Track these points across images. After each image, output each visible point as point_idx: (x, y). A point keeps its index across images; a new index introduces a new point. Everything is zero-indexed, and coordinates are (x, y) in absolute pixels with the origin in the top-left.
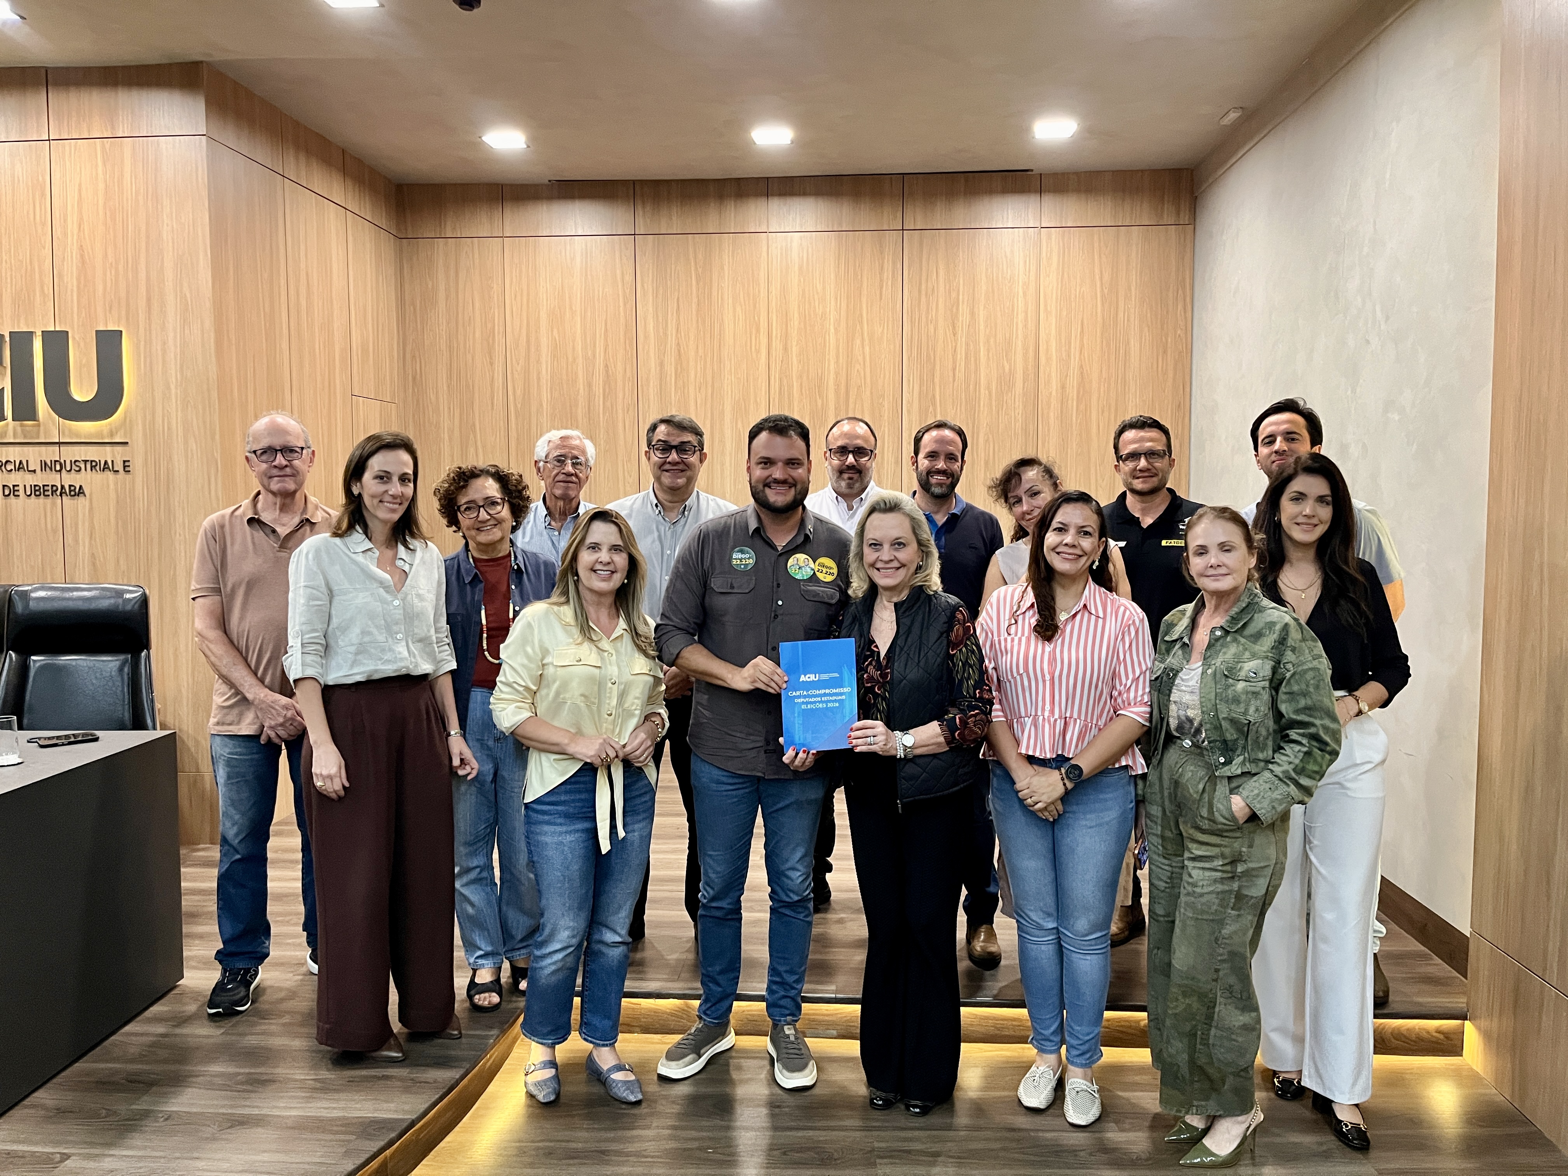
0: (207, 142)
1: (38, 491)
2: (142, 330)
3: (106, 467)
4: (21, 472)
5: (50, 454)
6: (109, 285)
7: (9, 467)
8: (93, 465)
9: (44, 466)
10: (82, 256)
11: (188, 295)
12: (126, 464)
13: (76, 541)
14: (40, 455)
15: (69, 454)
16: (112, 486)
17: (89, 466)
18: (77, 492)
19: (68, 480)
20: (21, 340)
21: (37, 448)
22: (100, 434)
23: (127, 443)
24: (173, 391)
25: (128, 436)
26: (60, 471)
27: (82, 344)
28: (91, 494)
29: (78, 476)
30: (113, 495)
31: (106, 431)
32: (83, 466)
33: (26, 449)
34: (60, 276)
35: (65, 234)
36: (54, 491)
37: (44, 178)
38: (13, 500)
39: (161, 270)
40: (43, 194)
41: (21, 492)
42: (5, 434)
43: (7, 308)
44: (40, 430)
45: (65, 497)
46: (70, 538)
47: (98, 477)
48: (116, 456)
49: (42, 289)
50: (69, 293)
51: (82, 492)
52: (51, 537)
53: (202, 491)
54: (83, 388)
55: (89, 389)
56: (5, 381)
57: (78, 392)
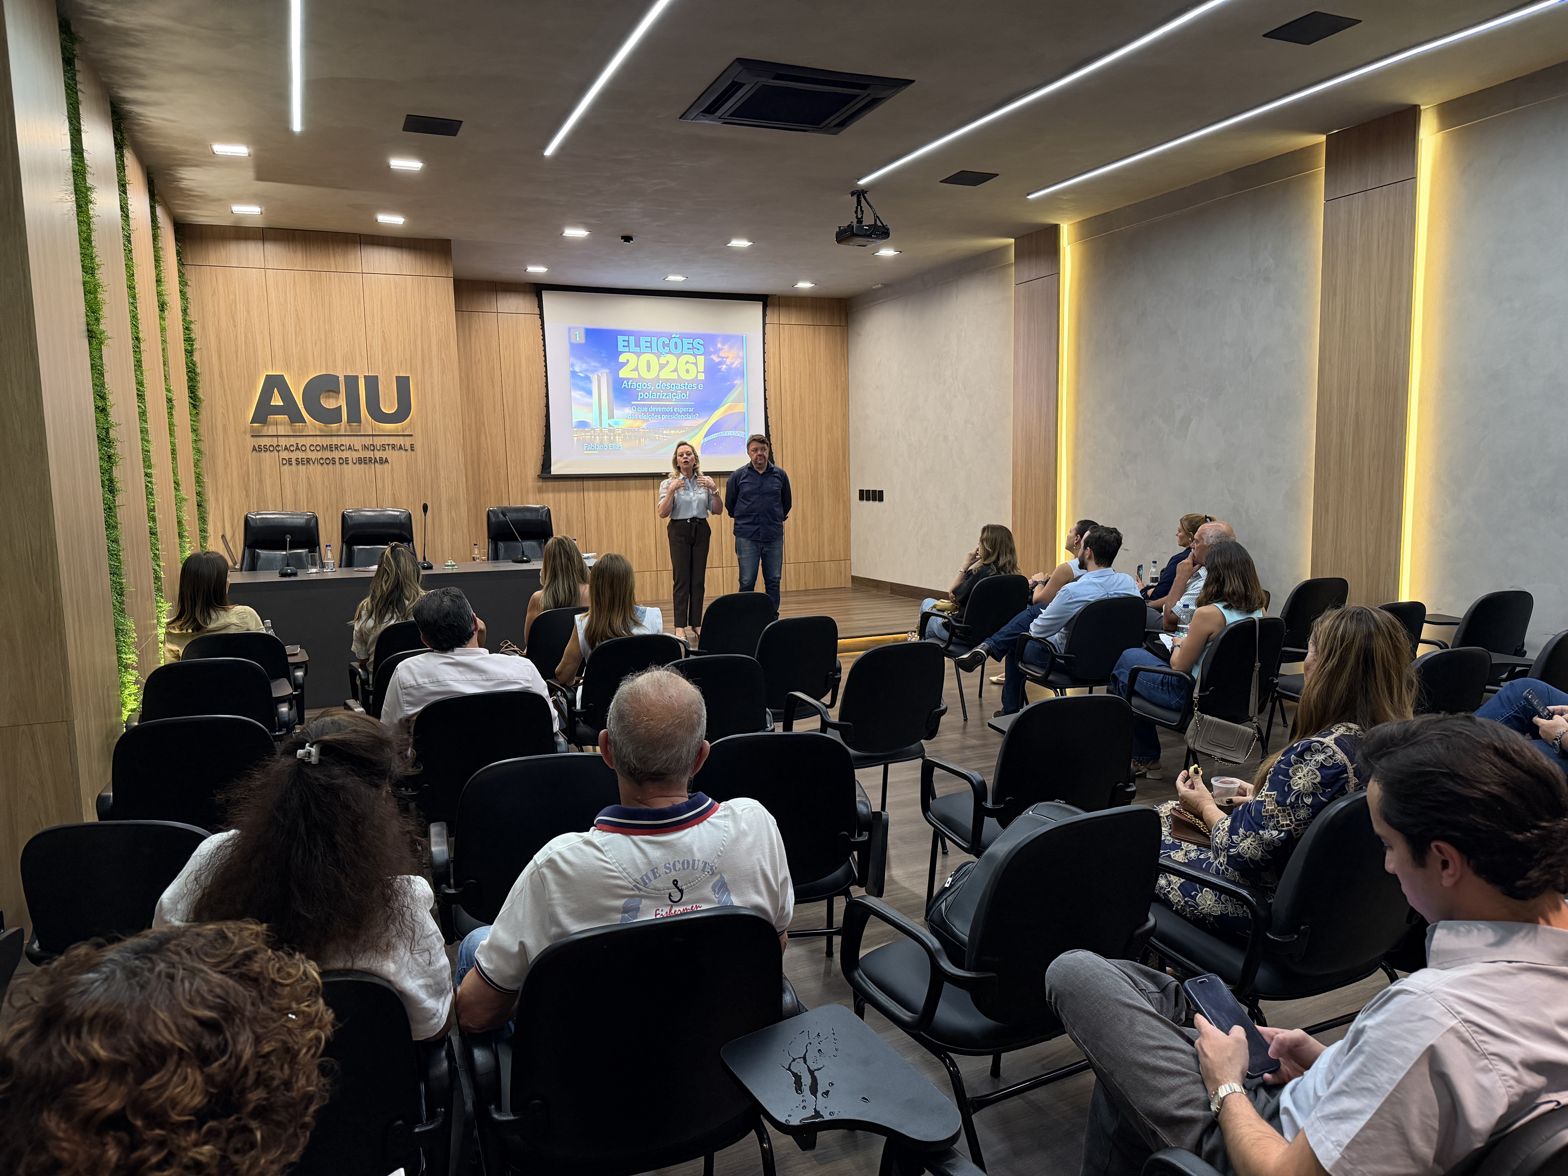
1: (360, 461)
2: (419, 377)
3: (401, 448)
4: (350, 451)
5: (368, 441)
6: (400, 352)
7: (342, 448)
8: (393, 447)
9: (365, 447)
10: (384, 337)
11: (445, 361)
12: (412, 446)
13: (384, 487)
14: (361, 442)
15: (378, 441)
16: (404, 457)
17: (390, 447)
18: (383, 461)
19: (378, 454)
20: (352, 381)
21: (359, 438)
22: (397, 430)
23: (411, 435)
24: (438, 408)
25: (413, 432)
26: (373, 450)
27: (385, 383)
28: (392, 462)
29: (384, 452)
30: (405, 463)
31: (400, 429)
32: (387, 447)
33: (352, 438)
34: (371, 346)
35: (373, 324)
36: (370, 461)
37: (359, 294)
38: (345, 465)
39: (430, 346)
40: (359, 302)
41: (350, 462)
42: (339, 430)
43: (339, 362)
44: (364, 429)
45: (376, 464)
46: (380, 485)
47: (396, 453)
48: (406, 442)
49: (361, 353)
50: (377, 356)
51: (387, 461)
52: (369, 485)
53: (457, 460)
54: (389, 406)
55: (391, 407)
56: (341, 402)
57: (385, 408)
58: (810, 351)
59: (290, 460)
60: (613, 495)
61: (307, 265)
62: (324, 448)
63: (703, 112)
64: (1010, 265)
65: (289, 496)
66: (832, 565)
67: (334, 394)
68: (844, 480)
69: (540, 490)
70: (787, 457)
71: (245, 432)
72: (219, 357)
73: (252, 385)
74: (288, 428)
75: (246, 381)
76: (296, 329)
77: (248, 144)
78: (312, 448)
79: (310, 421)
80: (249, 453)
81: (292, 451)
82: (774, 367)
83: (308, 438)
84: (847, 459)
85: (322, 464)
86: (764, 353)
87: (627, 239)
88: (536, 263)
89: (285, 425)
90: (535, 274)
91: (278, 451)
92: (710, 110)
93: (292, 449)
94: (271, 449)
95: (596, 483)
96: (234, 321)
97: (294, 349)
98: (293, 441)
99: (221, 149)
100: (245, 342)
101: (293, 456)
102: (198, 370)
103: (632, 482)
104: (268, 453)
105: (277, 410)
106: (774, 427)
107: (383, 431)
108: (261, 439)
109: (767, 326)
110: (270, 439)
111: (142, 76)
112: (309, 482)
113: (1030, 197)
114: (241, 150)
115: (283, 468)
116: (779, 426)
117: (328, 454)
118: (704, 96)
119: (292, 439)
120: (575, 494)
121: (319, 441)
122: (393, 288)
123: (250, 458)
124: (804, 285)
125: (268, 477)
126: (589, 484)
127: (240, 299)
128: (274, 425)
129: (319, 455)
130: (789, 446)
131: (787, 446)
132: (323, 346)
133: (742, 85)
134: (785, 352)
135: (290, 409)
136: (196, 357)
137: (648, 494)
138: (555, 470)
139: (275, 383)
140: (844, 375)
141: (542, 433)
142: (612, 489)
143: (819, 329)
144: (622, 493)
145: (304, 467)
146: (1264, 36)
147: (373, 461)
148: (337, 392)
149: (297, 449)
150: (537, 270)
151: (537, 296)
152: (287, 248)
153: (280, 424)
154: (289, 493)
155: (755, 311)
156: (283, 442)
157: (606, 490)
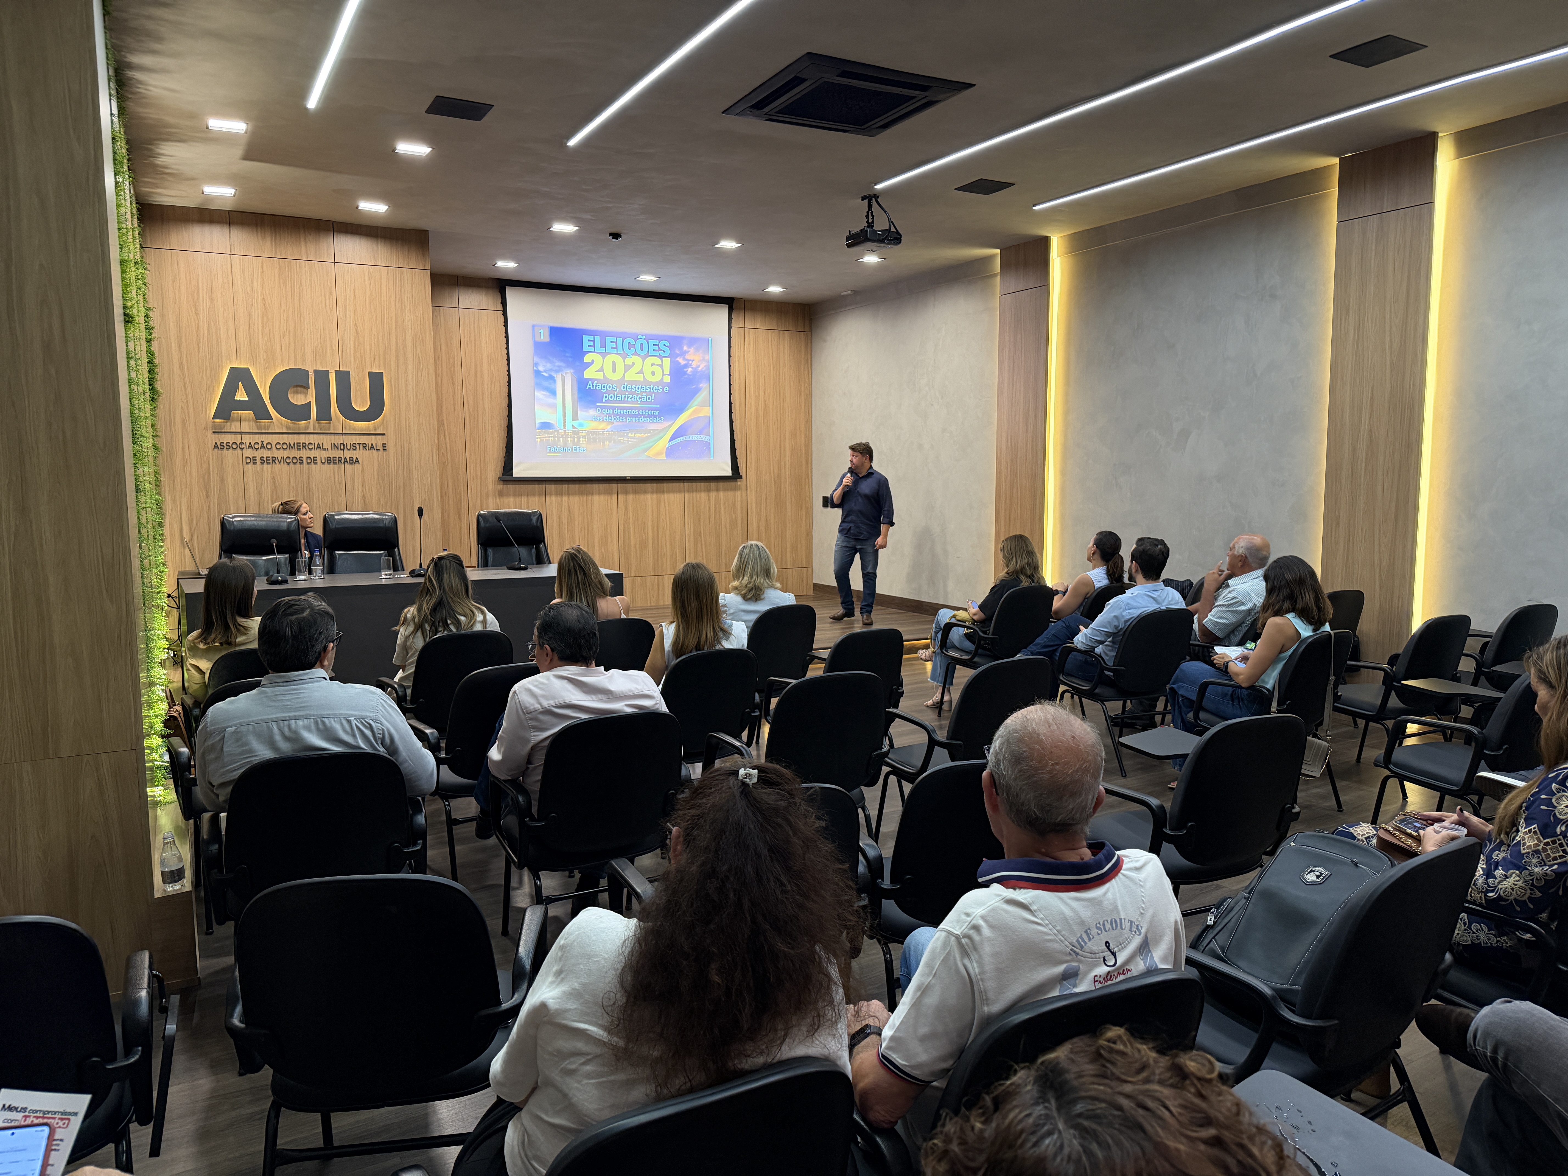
0: (430, 274)
1: (330, 461)
2: (393, 373)
3: (372, 447)
4: (319, 450)
5: (338, 440)
6: (373, 346)
7: (310, 447)
8: (365, 446)
9: (335, 447)
10: (356, 330)
11: (420, 354)
12: (384, 446)
13: (354, 489)
14: (330, 440)
15: (349, 440)
17: (361, 446)
18: (354, 461)
19: (348, 454)
20: (322, 377)
21: (328, 436)
22: (369, 429)
23: (384, 434)
24: (412, 406)
25: (386, 431)
26: (343, 450)
27: (357, 379)
29: (354, 452)
31: (372, 427)
32: (358, 447)
33: (321, 436)
34: (343, 340)
35: (346, 317)
36: (340, 461)
37: (331, 285)
38: (313, 465)
39: (405, 340)
40: (331, 293)
41: (319, 461)
42: (307, 427)
43: (309, 356)
44: (334, 426)
45: (346, 464)
46: (349, 487)
47: (367, 453)
48: (378, 441)
49: (332, 347)
50: (348, 350)
51: (357, 461)
52: (338, 487)
53: (431, 461)
54: (361, 403)
55: (363, 406)
56: (310, 397)
57: (356, 406)
58: (775, 355)
59: (254, 459)
60: (575, 500)
61: (276, 251)
62: (291, 447)
63: (752, 107)
64: (996, 275)
65: (252, 498)
66: (794, 572)
67: (302, 389)
68: (807, 487)
69: (501, 494)
70: (751, 463)
71: (206, 428)
72: (180, 346)
73: (215, 378)
74: (253, 424)
75: (208, 374)
76: (263, 319)
77: (246, 118)
78: (278, 447)
79: (277, 418)
80: (210, 451)
81: (257, 449)
82: (739, 371)
83: (274, 436)
84: (810, 466)
85: (288, 463)
86: (730, 356)
87: (616, 236)
88: (504, 257)
89: (249, 421)
90: (505, 270)
91: (242, 449)
92: (759, 106)
93: (256, 446)
94: (234, 446)
95: (559, 486)
96: (196, 309)
97: (261, 340)
98: (258, 438)
99: (216, 124)
100: (208, 331)
101: (258, 454)
102: (156, 361)
103: (595, 486)
104: (231, 450)
105: (242, 406)
106: (738, 433)
107: (354, 430)
108: (223, 435)
109: (733, 330)
110: (233, 436)
111: (159, 39)
112: (274, 482)
113: (1036, 208)
114: (238, 127)
115: (246, 467)
116: (744, 431)
117: (295, 453)
118: (758, 90)
119: (257, 436)
120: (537, 498)
121: (286, 439)
122: (367, 279)
123: (211, 456)
124: (775, 290)
125: (230, 477)
126: (551, 487)
127: (202, 287)
128: (237, 421)
129: (285, 454)
130: (753, 451)
131: (751, 452)
132: (292, 340)
133: (804, 80)
134: (750, 356)
135: (255, 405)
136: (155, 347)
137: (611, 499)
138: (517, 472)
139: (239, 376)
140: (807, 380)
141: (504, 434)
142: (574, 494)
143: (784, 334)
144: (585, 498)
145: (269, 466)
146: (1330, 56)
147: (343, 461)
148: (307, 387)
149: (262, 447)
150: (506, 265)
151: (500, 292)
152: (255, 233)
153: (245, 420)
154: (252, 494)
155: (721, 314)
156: (247, 439)
157: (568, 494)
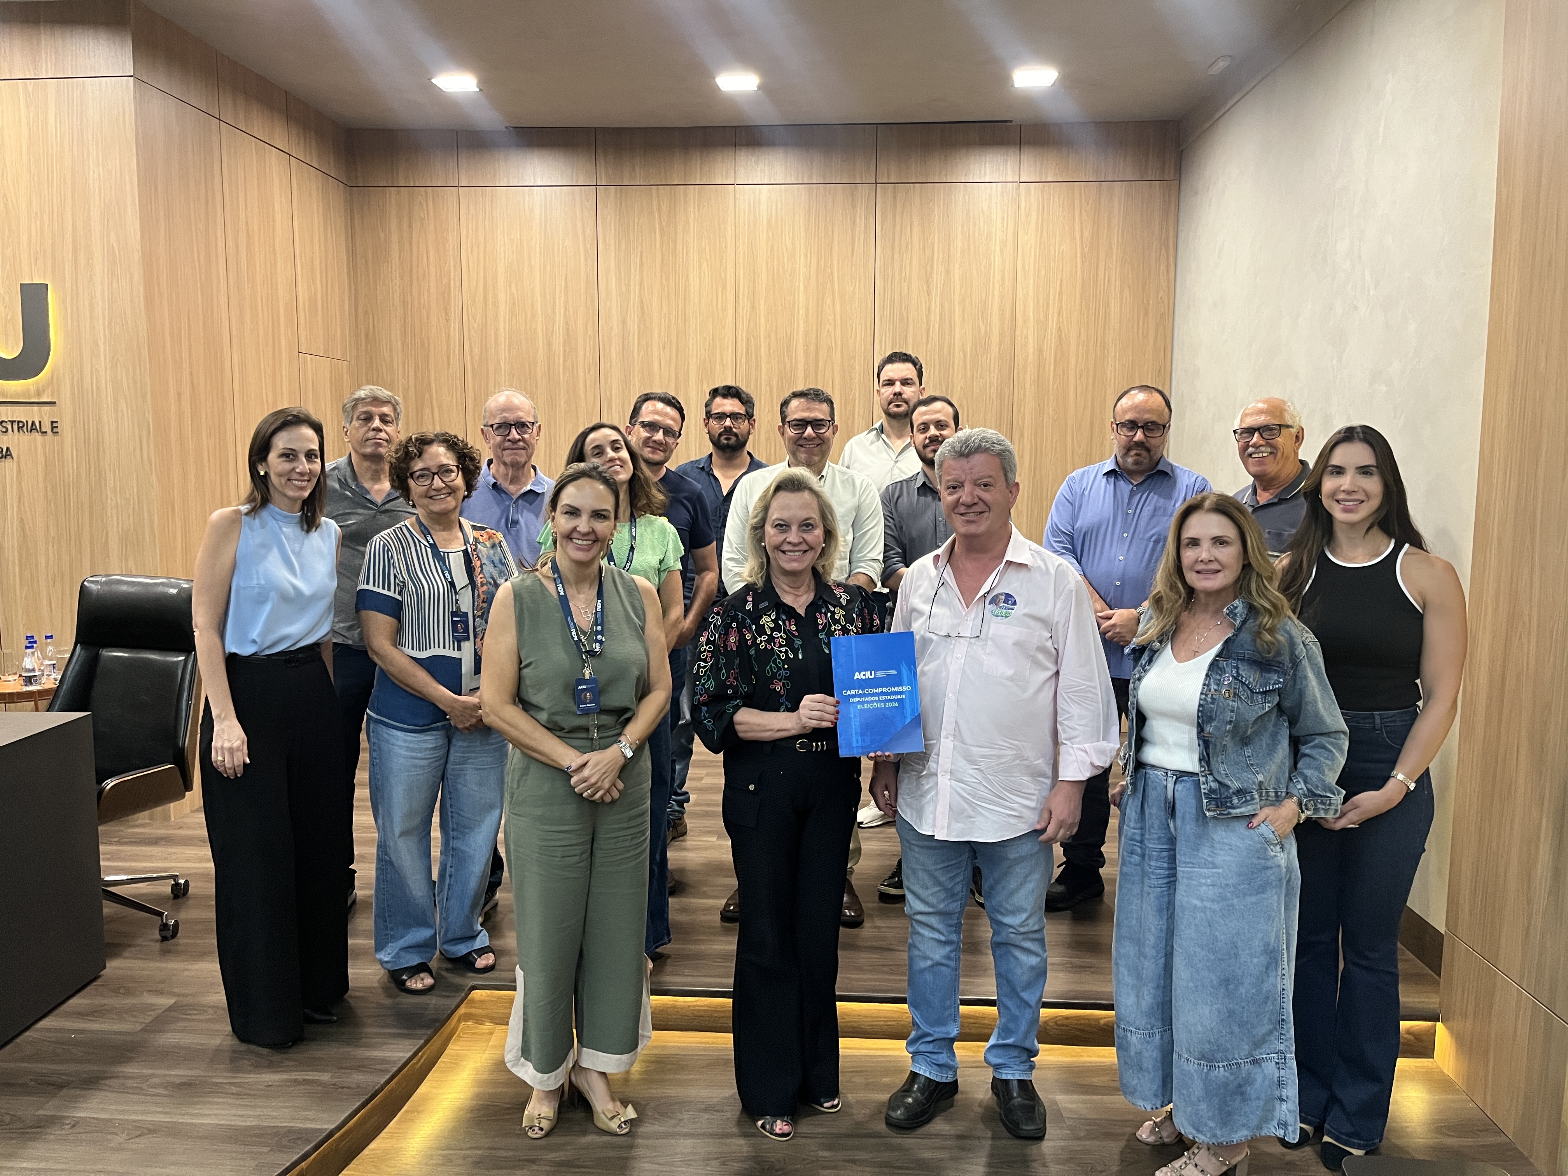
0: (135, 82)
2: (68, 284)
3: (33, 428)
6: (34, 236)
8: (21, 426)
11: (116, 246)
12: (54, 424)
13: (4, 505)
16: (39, 447)
17: (15, 427)
18: (4, 454)
22: (27, 393)
23: (54, 403)
25: (56, 396)
28: (18, 457)
29: (5, 438)
30: (41, 458)
31: (32, 389)
32: (10, 427)
39: (88, 221)
47: (25, 438)
48: (43, 416)
51: (8, 454)
53: (138, 455)
54: (12, 345)
55: (15, 346)
143: (1112, 188)
